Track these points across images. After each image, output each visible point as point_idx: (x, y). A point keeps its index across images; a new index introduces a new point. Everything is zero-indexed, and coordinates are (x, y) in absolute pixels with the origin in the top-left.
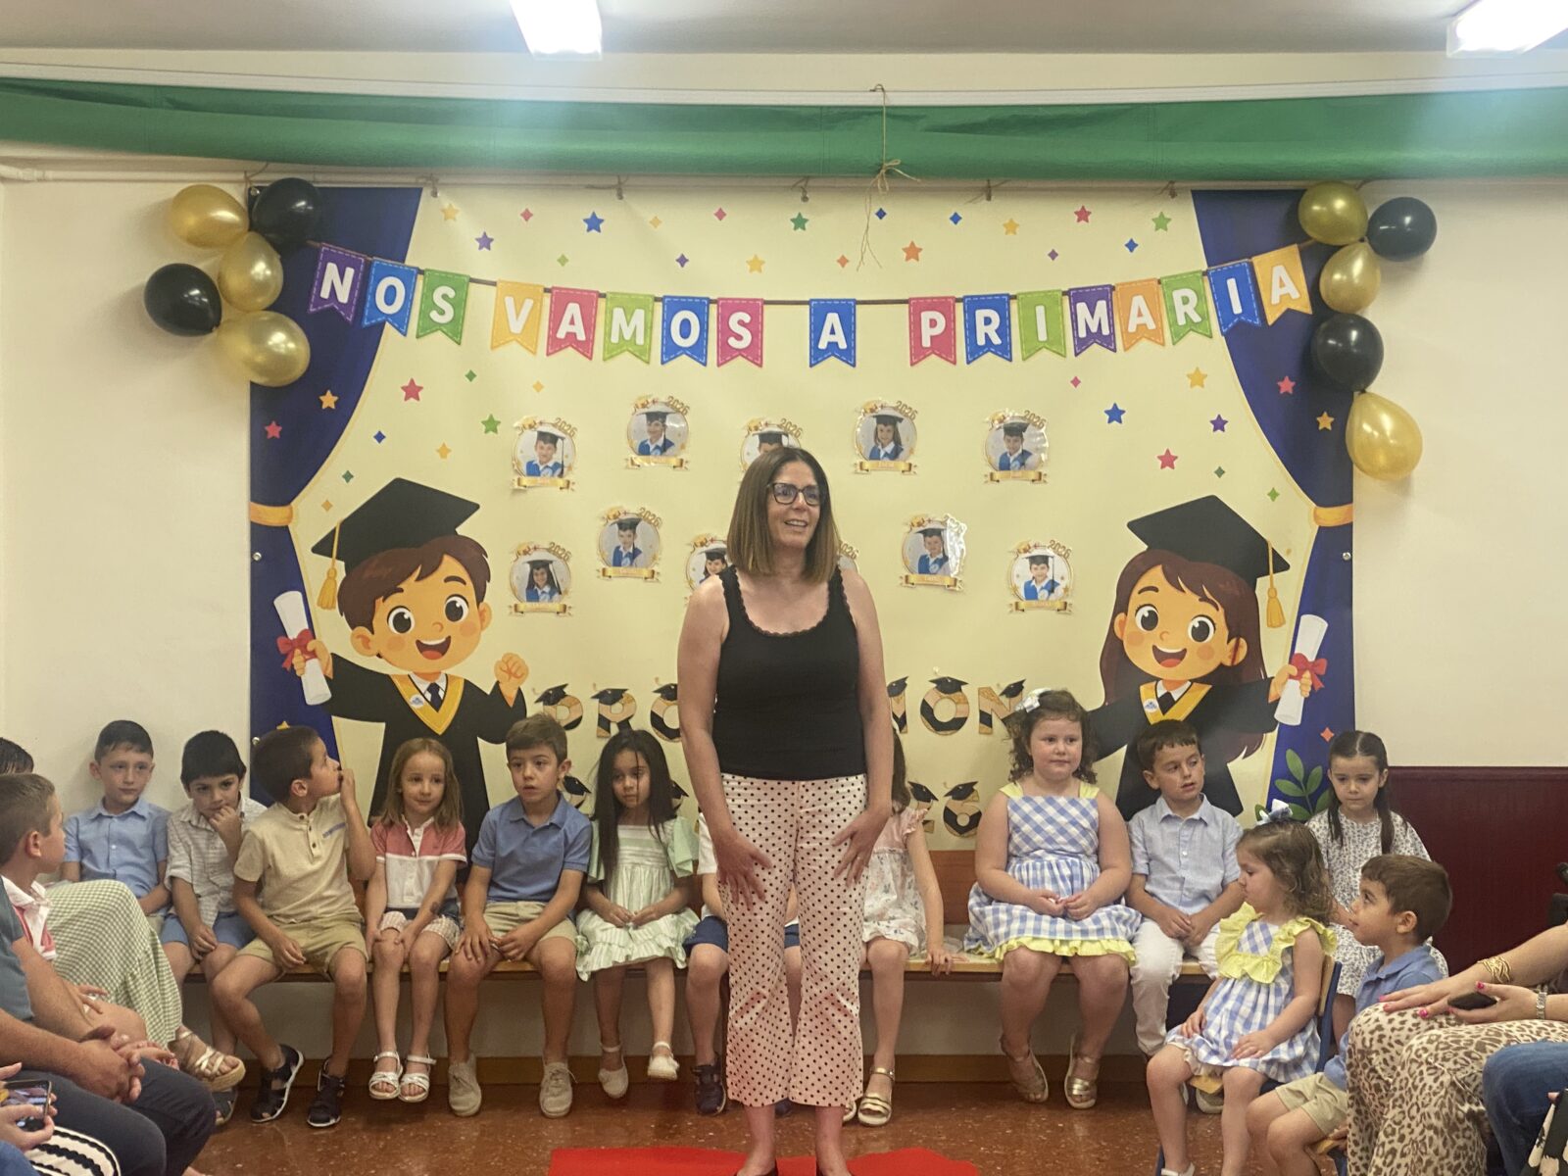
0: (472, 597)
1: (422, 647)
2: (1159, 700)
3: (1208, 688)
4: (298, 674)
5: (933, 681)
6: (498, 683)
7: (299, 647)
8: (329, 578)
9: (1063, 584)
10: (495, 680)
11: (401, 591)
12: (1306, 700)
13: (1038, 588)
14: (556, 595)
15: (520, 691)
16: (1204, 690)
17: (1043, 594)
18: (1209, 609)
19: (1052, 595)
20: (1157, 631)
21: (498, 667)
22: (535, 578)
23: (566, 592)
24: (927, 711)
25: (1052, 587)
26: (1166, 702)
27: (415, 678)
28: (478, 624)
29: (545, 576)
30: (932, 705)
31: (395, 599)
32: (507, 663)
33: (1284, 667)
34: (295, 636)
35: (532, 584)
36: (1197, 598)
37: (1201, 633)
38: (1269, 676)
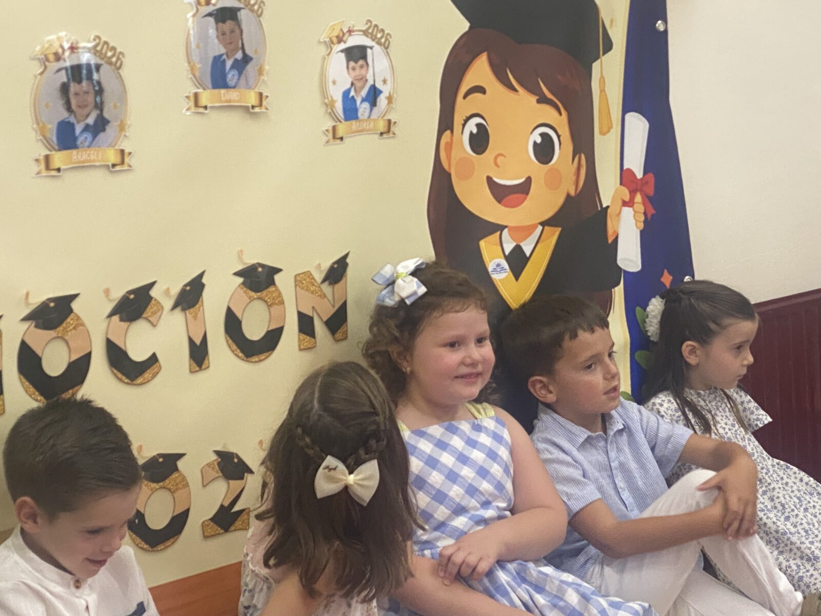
2: (507, 258)
3: (558, 230)
5: (237, 274)
9: (386, 90)
12: (642, 232)
13: (359, 101)
16: (553, 236)
17: (363, 108)
18: (549, 114)
19: (375, 110)
20: (489, 154)
24: (233, 324)
25: (374, 95)
26: (517, 261)
30: (239, 314)
33: (617, 190)
36: (533, 99)
37: (544, 151)
38: (604, 206)
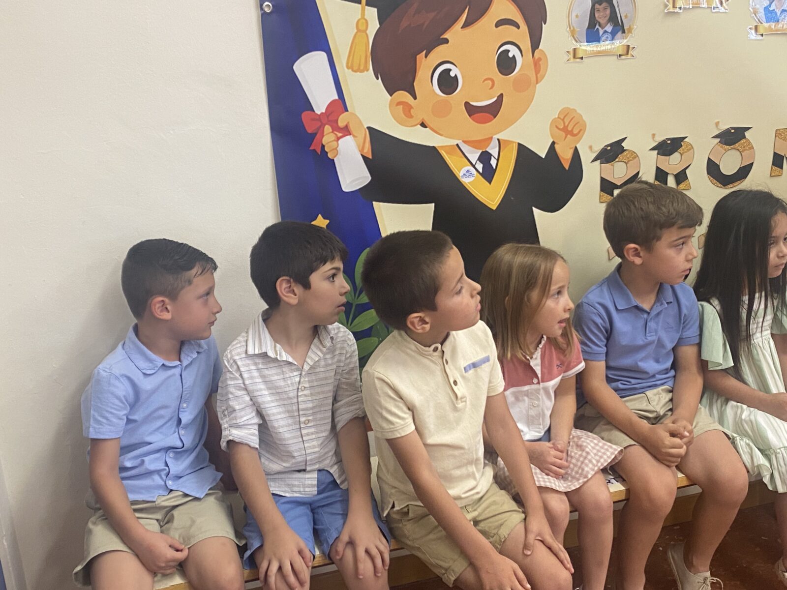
0: (526, 44)
1: (471, 110)
4: (330, 156)
6: (553, 143)
7: (329, 122)
8: (358, 30)
10: (552, 141)
11: (446, 41)
14: (620, 33)
15: (576, 149)
21: (554, 124)
22: (597, 15)
23: (630, 30)
27: (465, 148)
28: (532, 74)
29: (608, 12)
31: (439, 53)
32: (563, 120)
34: (324, 111)
35: (593, 23)
